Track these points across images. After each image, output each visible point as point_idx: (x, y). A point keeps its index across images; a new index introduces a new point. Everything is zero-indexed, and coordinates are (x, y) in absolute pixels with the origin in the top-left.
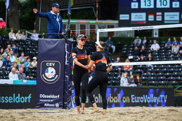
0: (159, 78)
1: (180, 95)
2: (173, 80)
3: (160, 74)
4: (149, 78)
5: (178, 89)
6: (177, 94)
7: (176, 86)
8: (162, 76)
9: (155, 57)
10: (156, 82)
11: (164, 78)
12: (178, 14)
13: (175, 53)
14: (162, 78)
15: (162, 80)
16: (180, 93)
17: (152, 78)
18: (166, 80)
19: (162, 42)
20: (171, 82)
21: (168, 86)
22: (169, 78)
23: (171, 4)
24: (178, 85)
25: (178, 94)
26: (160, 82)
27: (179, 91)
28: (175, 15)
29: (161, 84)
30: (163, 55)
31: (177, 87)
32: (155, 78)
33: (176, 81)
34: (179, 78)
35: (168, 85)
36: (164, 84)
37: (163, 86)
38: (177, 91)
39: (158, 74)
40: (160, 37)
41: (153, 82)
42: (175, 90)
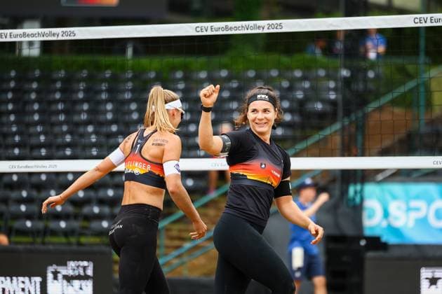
2: (100, 217)
4: (12, 208)
9: (31, 130)
10: (40, 225)
17: (23, 208)
18: (76, 217)
19: (55, 76)
20: (94, 225)
21: (83, 240)
22: (86, 210)
26: (52, 225)
29: (54, 233)
30: (61, 124)
35: (81, 234)
36: (66, 233)
37: (63, 240)
40: (46, 57)
41: (29, 224)
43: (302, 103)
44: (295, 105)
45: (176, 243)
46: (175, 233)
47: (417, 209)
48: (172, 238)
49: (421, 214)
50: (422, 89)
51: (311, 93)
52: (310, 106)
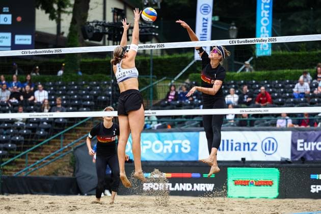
1: (11, 174)
5: (7, 165)
6: (6, 172)
7: (4, 160)
12: (9, 35)
13: (4, 102)
16: (11, 170)
24: (7, 157)
25: (8, 174)
27: (10, 168)
28: (4, 38)
31: (6, 161)
33: (4, 150)
34: (10, 146)
38: (5, 167)
42: (3, 166)
43: (96, 96)
44: (93, 97)
45: (34, 161)
46: (34, 157)
47: (147, 145)
48: (33, 159)
49: (149, 147)
50: (151, 89)
51: (100, 92)
52: (99, 98)
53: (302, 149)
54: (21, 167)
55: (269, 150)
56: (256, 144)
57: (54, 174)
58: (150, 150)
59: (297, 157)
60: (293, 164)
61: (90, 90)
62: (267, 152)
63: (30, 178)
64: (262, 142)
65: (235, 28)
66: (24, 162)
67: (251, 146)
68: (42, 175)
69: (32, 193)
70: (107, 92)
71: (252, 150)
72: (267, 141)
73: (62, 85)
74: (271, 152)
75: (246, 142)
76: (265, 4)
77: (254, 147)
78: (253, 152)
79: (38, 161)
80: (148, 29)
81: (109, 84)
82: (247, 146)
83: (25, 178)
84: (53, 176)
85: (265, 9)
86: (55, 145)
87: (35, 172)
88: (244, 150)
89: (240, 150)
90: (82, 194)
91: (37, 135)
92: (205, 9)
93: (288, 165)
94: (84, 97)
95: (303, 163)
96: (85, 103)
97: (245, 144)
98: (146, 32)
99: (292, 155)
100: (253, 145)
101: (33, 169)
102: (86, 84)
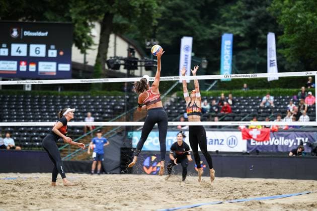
0: (33, 139)
3: (35, 134)
4: (22, 138)
8: (36, 136)
9: (28, 114)
10: (31, 144)
11: (40, 139)
14: (36, 138)
15: (36, 141)
17: (25, 138)
19: (36, 97)
23: (47, 53)
26: (34, 144)
29: (35, 146)
30: (37, 112)
32: (29, 138)
36: (39, 146)
37: (38, 148)
39: (32, 134)
40: (33, 91)
41: (27, 143)
43: (114, 106)
44: (112, 107)
45: (74, 150)
48: (72, 148)
49: (151, 141)
51: (116, 103)
52: (116, 107)
53: (254, 144)
54: (65, 154)
55: (232, 144)
56: (223, 140)
57: (87, 159)
58: (151, 143)
59: (250, 149)
60: (251, 155)
61: (110, 102)
62: (231, 145)
63: (72, 162)
64: (227, 139)
65: (206, 61)
66: (67, 151)
67: (220, 142)
68: (79, 160)
69: (74, 173)
70: (120, 104)
71: (221, 144)
72: (230, 138)
73: (91, 98)
74: (233, 145)
75: (216, 139)
76: (227, 46)
77: (222, 142)
78: (221, 146)
79: (77, 150)
80: (151, 62)
81: (122, 98)
82: (217, 142)
83: (68, 162)
84: (87, 161)
85: (227, 49)
86: (87, 139)
87: (74, 158)
88: (215, 144)
89: (212, 144)
90: (106, 173)
91: (75, 133)
92: (187, 49)
93: (248, 155)
94: (106, 107)
95: (258, 154)
96: (106, 111)
97: (215, 140)
98: (149, 64)
99: (248, 148)
100: (221, 141)
101: (74, 156)
102: (107, 98)
